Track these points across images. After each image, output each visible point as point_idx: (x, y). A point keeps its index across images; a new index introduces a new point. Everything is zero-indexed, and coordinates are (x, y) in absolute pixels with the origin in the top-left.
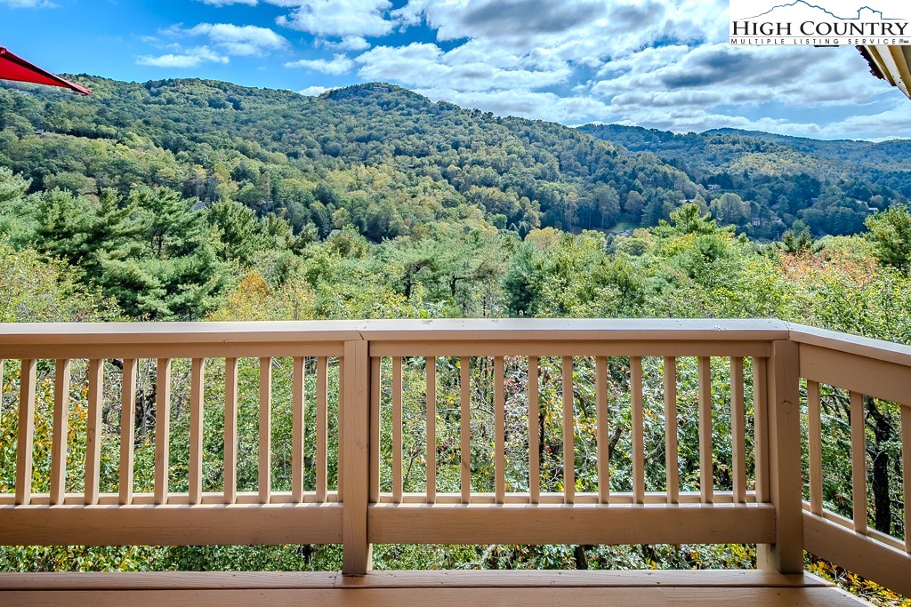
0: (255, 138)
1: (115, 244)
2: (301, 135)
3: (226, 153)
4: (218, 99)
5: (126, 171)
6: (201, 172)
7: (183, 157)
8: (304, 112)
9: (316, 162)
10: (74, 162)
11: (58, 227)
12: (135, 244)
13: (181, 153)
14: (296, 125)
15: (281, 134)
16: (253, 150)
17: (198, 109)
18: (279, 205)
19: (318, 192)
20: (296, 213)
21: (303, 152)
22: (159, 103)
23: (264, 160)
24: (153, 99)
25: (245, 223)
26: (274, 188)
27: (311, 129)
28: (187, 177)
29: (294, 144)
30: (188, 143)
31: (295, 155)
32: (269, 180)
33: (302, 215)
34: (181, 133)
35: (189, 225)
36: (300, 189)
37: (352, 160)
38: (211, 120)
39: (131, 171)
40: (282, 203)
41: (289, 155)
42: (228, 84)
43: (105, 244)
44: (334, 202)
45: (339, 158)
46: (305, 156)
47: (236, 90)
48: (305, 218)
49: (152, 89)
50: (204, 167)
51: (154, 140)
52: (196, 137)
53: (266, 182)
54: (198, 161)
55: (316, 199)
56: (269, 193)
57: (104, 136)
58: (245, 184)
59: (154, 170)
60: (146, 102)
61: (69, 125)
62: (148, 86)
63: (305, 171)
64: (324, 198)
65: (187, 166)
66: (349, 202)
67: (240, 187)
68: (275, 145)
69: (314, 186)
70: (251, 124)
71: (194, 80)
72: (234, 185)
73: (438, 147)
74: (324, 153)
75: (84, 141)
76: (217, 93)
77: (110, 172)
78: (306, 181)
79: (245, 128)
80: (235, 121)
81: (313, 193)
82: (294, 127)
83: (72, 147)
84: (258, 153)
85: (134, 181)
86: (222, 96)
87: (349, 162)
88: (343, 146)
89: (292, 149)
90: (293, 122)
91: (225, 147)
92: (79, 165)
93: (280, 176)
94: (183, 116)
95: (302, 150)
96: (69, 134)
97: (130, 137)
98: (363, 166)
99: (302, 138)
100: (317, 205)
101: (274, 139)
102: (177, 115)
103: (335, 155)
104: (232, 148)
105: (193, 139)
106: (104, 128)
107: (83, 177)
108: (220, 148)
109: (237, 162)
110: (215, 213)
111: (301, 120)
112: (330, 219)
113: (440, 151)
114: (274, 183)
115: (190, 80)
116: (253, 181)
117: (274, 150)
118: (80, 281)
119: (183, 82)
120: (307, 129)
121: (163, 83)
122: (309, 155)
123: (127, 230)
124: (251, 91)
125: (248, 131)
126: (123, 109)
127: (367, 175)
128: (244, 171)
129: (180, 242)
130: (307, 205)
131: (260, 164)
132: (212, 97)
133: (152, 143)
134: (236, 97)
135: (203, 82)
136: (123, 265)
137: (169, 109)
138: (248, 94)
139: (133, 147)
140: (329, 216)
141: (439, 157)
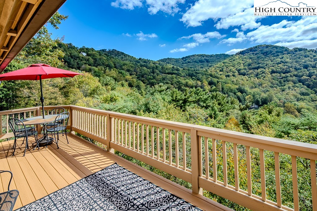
0: (214, 71)
2: (230, 69)
3: (206, 77)
4: (202, 60)
5: (180, 83)
6: (199, 83)
7: (194, 79)
8: (231, 60)
9: (237, 78)
10: (168, 81)
11: (176, 99)
13: (193, 77)
14: (228, 65)
15: (223, 69)
16: (214, 75)
17: (196, 64)
19: (239, 89)
21: (231, 75)
22: (186, 63)
23: (218, 78)
24: (184, 62)
25: (223, 99)
26: (222, 88)
27: (234, 66)
28: (196, 85)
29: (228, 72)
30: (195, 74)
31: (228, 76)
32: (221, 85)
34: (193, 71)
35: (206, 99)
36: (232, 88)
37: (251, 76)
38: (200, 67)
39: (181, 83)
40: (226, 93)
41: (226, 76)
42: (204, 55)
43: (187, 104)
44: (245, 93)
45: (246, 76)
46: (232, 76)
47: (207, 56)
49: (184, 59)
50: (200, 81)
51: (186, 74)
52: (197, 72)
53: (220, 86)
54: (198, 80)
55: (238, 92)
56: (221, 89)
57: (174, 74)
58: (213, 86)
59: (187, 83)
60: (183, 63)
61: (167, 72)
62: (183, 58)
63: (233, 81)
64: (242, 91)
65: (195, 81)
66: (253, 93)
67: (211, 87)
68: (221, 73)
69: (237, 87)
70: (212, 67)
71: (194, 55)
72: (209, 87)
73: (295, 68)
74: (239, 75)
75: (170, 75)
76: (201, 58)
77: (176, 84)
78: (234, 85)
79: (211, 68)
80: (207, 66)
81: (237, 89)
82: (227, 66)
83: (168, 77)
84: (216, 76)
85: (182, 86)
86: (203, 59)
87: (250, 78)
88: (247, 72)
89: (227, 74)
90: (227, 64)
91: (205, 75)
92: (169, 82)
93: (224, 84)
94: (192, 66)
95: (230, 74)
96: (167, 74)
97: (180, 74)
98: (256, 79)
99: (231, 70)
100: (239, 94)
101: (220, 71)
102: (191, 66)
103: (244, 75)
104: (207, 75)
105: (196, 73)
106: (174, 72)
107: (171, 85)
108: (204, 75)
109: (210, 79)
110: (213, 96)
111: (229, 64)
112: (245, 99)
113: (296, 70)
114: (222, 86)
115: (193, 55)
116: (215, 86)
117: (221, 75)
119: (191, 56)
120: (232, 66)
121: (187, 57)
122: (234, 76)
124: (212, 56)
125: (212, 69)
126: (177, 66)
127: (259, 82)
128: (212, 82)
129: (205, 105)
130: (235, 93)
131: (217, 80)
132: (200, 59)
133: (185, 75)
134: (207, 58)
135: (197, 55)
137: (189, 65)
138: (211, 57)
139: (181, 76)
140: (244, 98)
141: (296, 73)
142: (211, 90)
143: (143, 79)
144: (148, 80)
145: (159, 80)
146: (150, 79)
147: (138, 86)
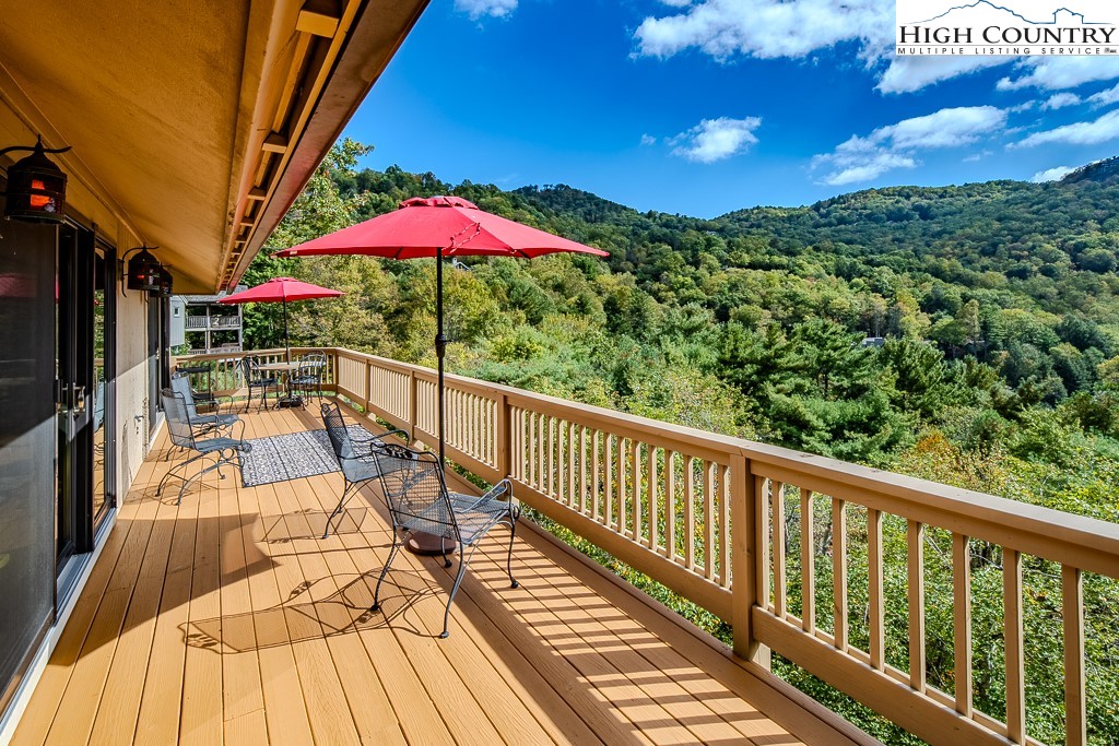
0: (954, 254)
1: (781, 378)
2: (1030, 244)
3: (913, 278)
4: (900, 209)
5: (798, 303)
6: (881, 304)
7: (857, 285)
8: (1035, 207)
9: (1063, 283)
10: (752, 295)
11: (733, 357)
12: (799, 381)
13: (855, 280)
14: (1020, 229)
15: (995, 245)
16: (951, 271)
17: (874, 225)
18: (994, 347)
19: (1067, 329)
20: (1024, 359)
21: (1035, 268)
22: (830, 225)
23: (970, 283)
24: (823, 221)
26: (985, 323)
27: (1049, 233)
28: (864, 308)
29: (1018, 258)
30: (863, 267)
31: (1023, 274)
32: (977, 312)
33: (1036, 364)
34: (855, 257)
35: (856, 364)
36: (1031, 325)
38: (891, 237)
39: (802, 302)
40: (1000, 343)
41: (1009, 275)
42: (911, 188)
44: (1100, 346)
46: (1039, 275)
47: (922, 194)
48: (1043, 368)
49: (822, 210)
50: (884, 297)
51: (825, 267)
52: (872, 260)
53: (972, 314)
54: (875, 289)
55: (1062, 340)
56: (977, 329)
57: (778, 267)
58: (940, 317)
59: (826, 301)
60: (817, 226)
61: (747, 259)
62: (817, 207)
63: (1041, 297)
64: (1082, 340)
65: (862, 295)
67: (933, 321)
68: (986, 261)
69: (1059, 320)
70: (946, 236)
71: (868, 191)
72: (925, 319)
74: (1078, 268)
75: (760, 273)
76: (897, 202)
77: (783, 304)
78: (1042, 313)
79: (938, 242)
80: (924, 235)
81: (1057, 330)
82: (1018, 233)
83: (749, 280)
84: (959, 275)
85: (807, 313)
86: (906, 204)
89: (1014, 265)
90: (1015, 224)
91: (910, 270)
92: (756, 297)
93: (996, 306)
94: (856, 236)
95: (1033, 265)
96: (747, 267)
97: (800, 266)
99: (1034, 247)
100: (1065, 350)
101: (984, 253)
102: (849, 236)
104: (919, 270)
105: (869, 263)
106: (776, 259)
107: (760, 309)
108: (903, 271)
109: (928, 288)
110: (889, 352)
111: (1030, 221)
112: (1093, 374)
114: (985, 315)
115: (863, 193)
116: (952, 313)
117: (984, 269)
118: (751, 410)
119: (854, 196)
120: (1042, 233)
121: (833, 201)
122: (1047, 272)
123: (791, 365)
124: (945, 191)
125: (943, 246)
126: (793, 237)
128: (938, 300)
130: (1044, 348)
131: (963, 289)
132: (891, 208)
133: (823, 271)
134: (924, 202)
135: (879, 192)
136: (788, 400)
137: (840, 230)
138: (941, 197)
139: (804, 277)
140: (1090, 368)
142: (931, 331)
143: (656, 286)
144: (676, 291)
145: (717, 289)
146: (683, 285)
147: (639, 310)
